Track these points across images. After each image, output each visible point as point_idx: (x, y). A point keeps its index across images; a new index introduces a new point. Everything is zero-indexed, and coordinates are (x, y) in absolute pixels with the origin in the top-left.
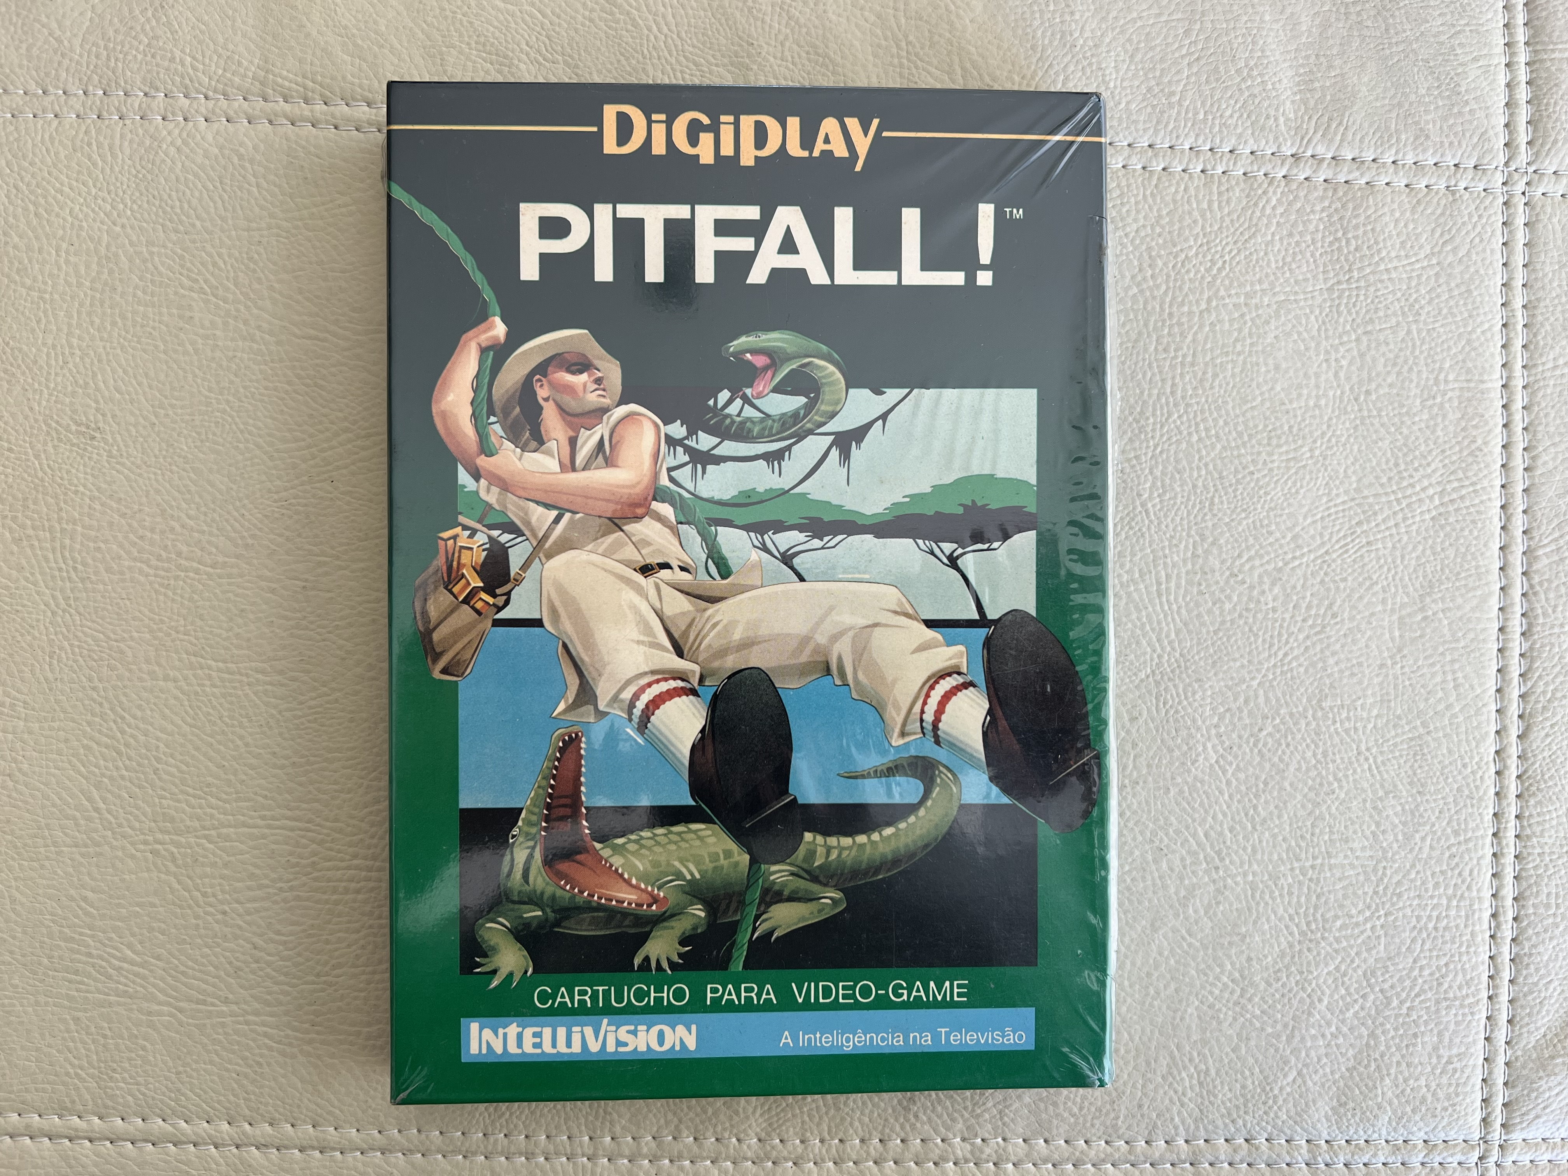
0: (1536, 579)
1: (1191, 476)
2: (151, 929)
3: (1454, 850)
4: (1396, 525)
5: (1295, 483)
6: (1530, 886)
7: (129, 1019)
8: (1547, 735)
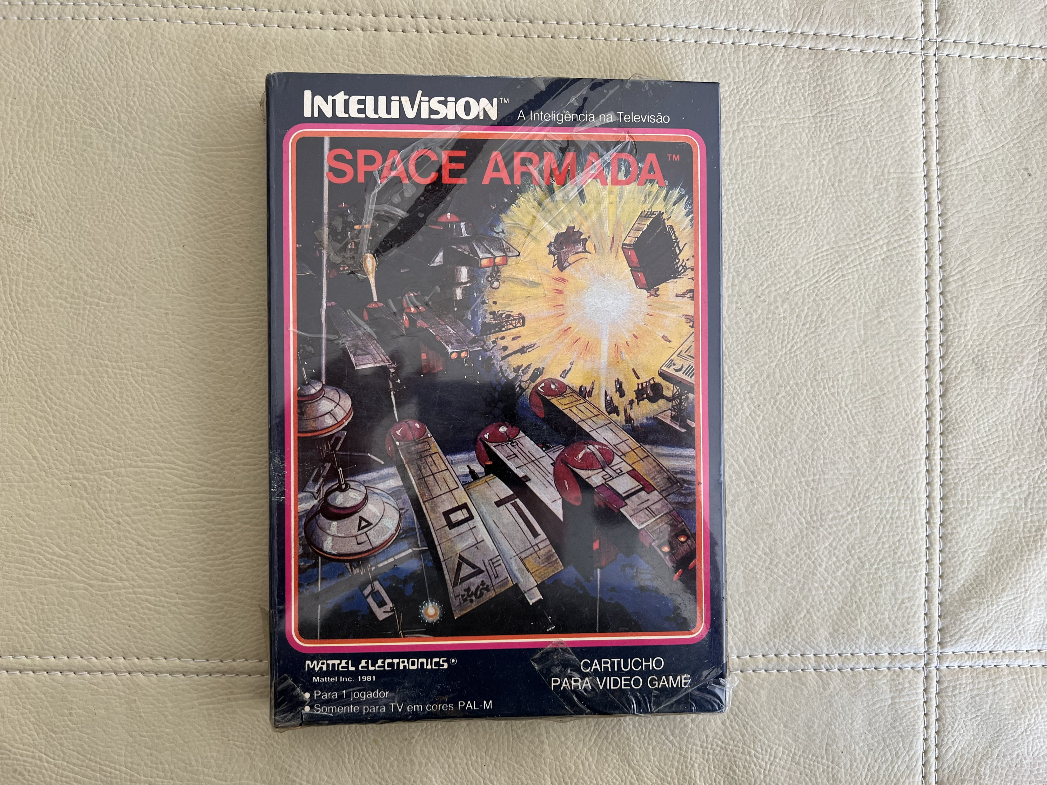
0: (949, 296)
1: (729, 235)
2: (71, 534)
3: (902, 468)
4: (860, 264)
5: (795, 238)
6: (950, 490)
7: (58, 592)
8: (958, 395)
